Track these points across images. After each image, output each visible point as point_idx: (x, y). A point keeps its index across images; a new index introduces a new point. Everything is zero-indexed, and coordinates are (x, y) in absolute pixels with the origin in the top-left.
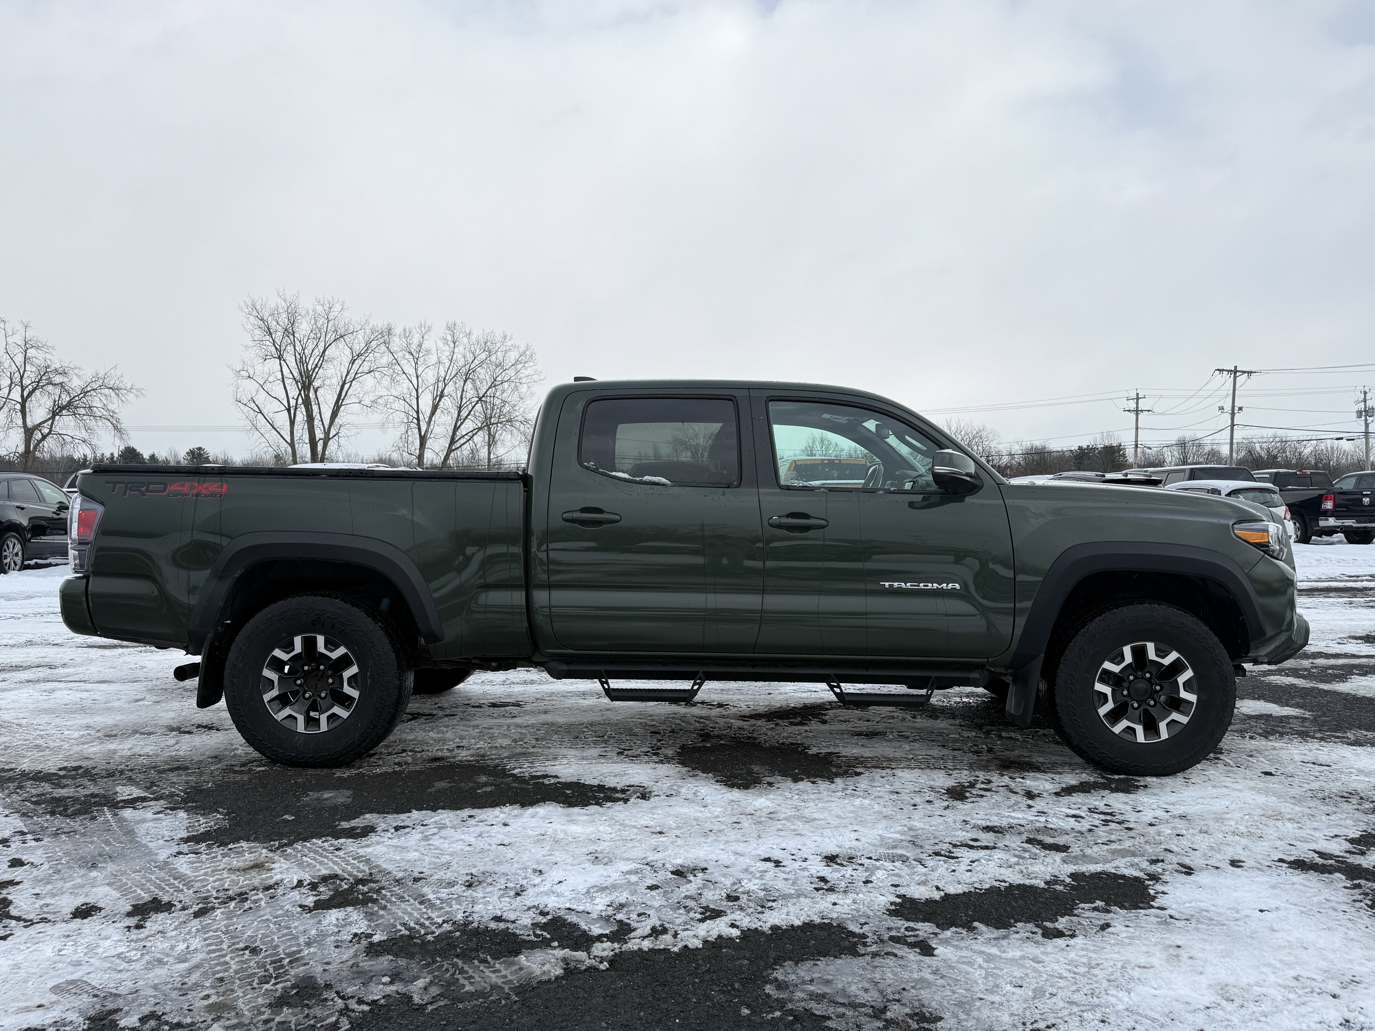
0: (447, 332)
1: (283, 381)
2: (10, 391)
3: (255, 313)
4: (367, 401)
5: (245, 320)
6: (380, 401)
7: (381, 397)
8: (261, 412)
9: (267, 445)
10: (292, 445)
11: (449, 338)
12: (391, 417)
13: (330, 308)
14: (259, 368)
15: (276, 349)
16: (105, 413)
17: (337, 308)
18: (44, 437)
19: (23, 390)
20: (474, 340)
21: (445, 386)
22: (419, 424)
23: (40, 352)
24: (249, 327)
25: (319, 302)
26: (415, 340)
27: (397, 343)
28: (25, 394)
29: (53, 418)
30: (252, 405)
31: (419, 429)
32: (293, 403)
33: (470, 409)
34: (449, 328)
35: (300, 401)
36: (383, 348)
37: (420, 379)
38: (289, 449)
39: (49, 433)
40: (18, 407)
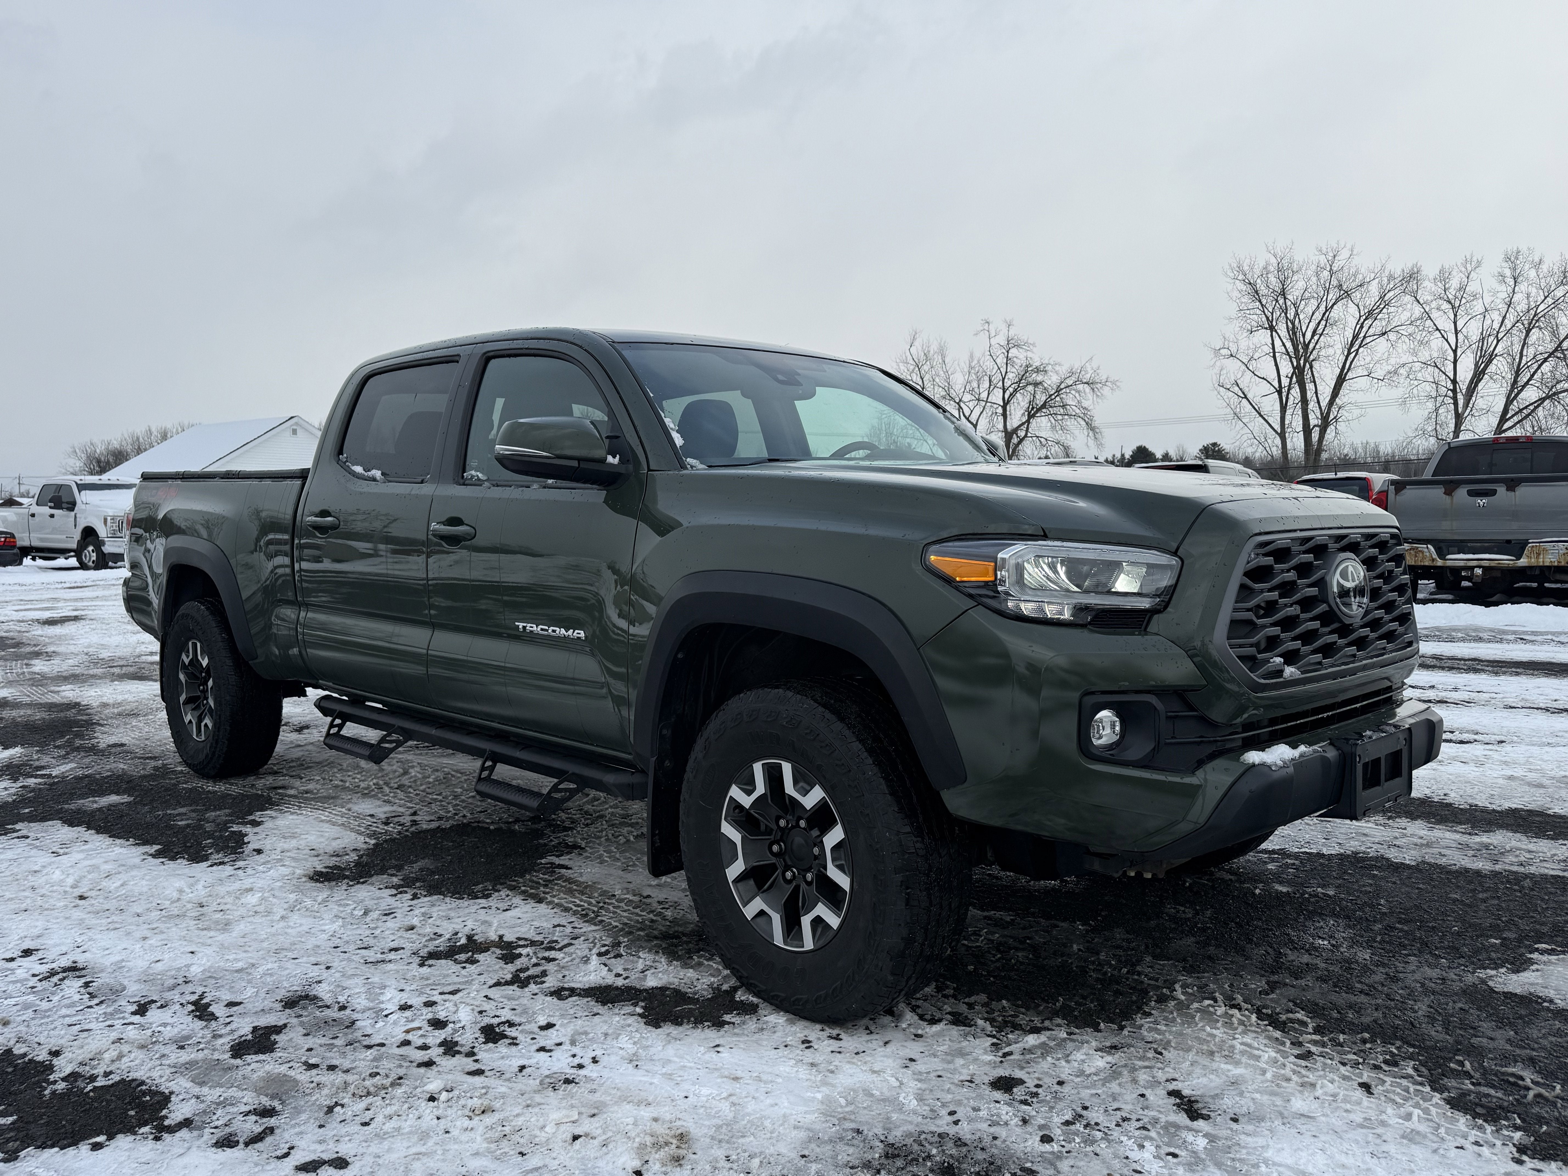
0: (1505, 265)
1: (1274, 357)
2: (989, 394)
3: (1241, 277)
4: (1379, 373)
5: (1230, 287)
6: (1402, 371)
7: (1404, 365)
8: (1246, 397)
9: (1251, 436)
10: (1282, 435)
11: (1508, 272)
12: (1415, 391)
13: (1335, 256)
14: (1244, 344)
15: (1267, 318)
16: (1078, 411)
17: (1344, 255)
18: (1021, 441)
19: (1004, 392)
20: (1545, 270)
21: (1498, 341)
22: (1455, 399)
23: (1021, 350)
24: (1236, 294)
25: (1321, 251)
26: (1454, 284)
27: (1428, 289)
28: (1006, 397)
29: (1028, 421)
30: (1236, 389)
31: (1456, 404)
32: (1285, 382)
33: (1532, 371)
34: (1508, 259)
35: (1294, 379)
36: (1408, 298)
37: (1460, 336)
38: (1278, 441)
39: (1026, 436)
40: (1000, 410)
